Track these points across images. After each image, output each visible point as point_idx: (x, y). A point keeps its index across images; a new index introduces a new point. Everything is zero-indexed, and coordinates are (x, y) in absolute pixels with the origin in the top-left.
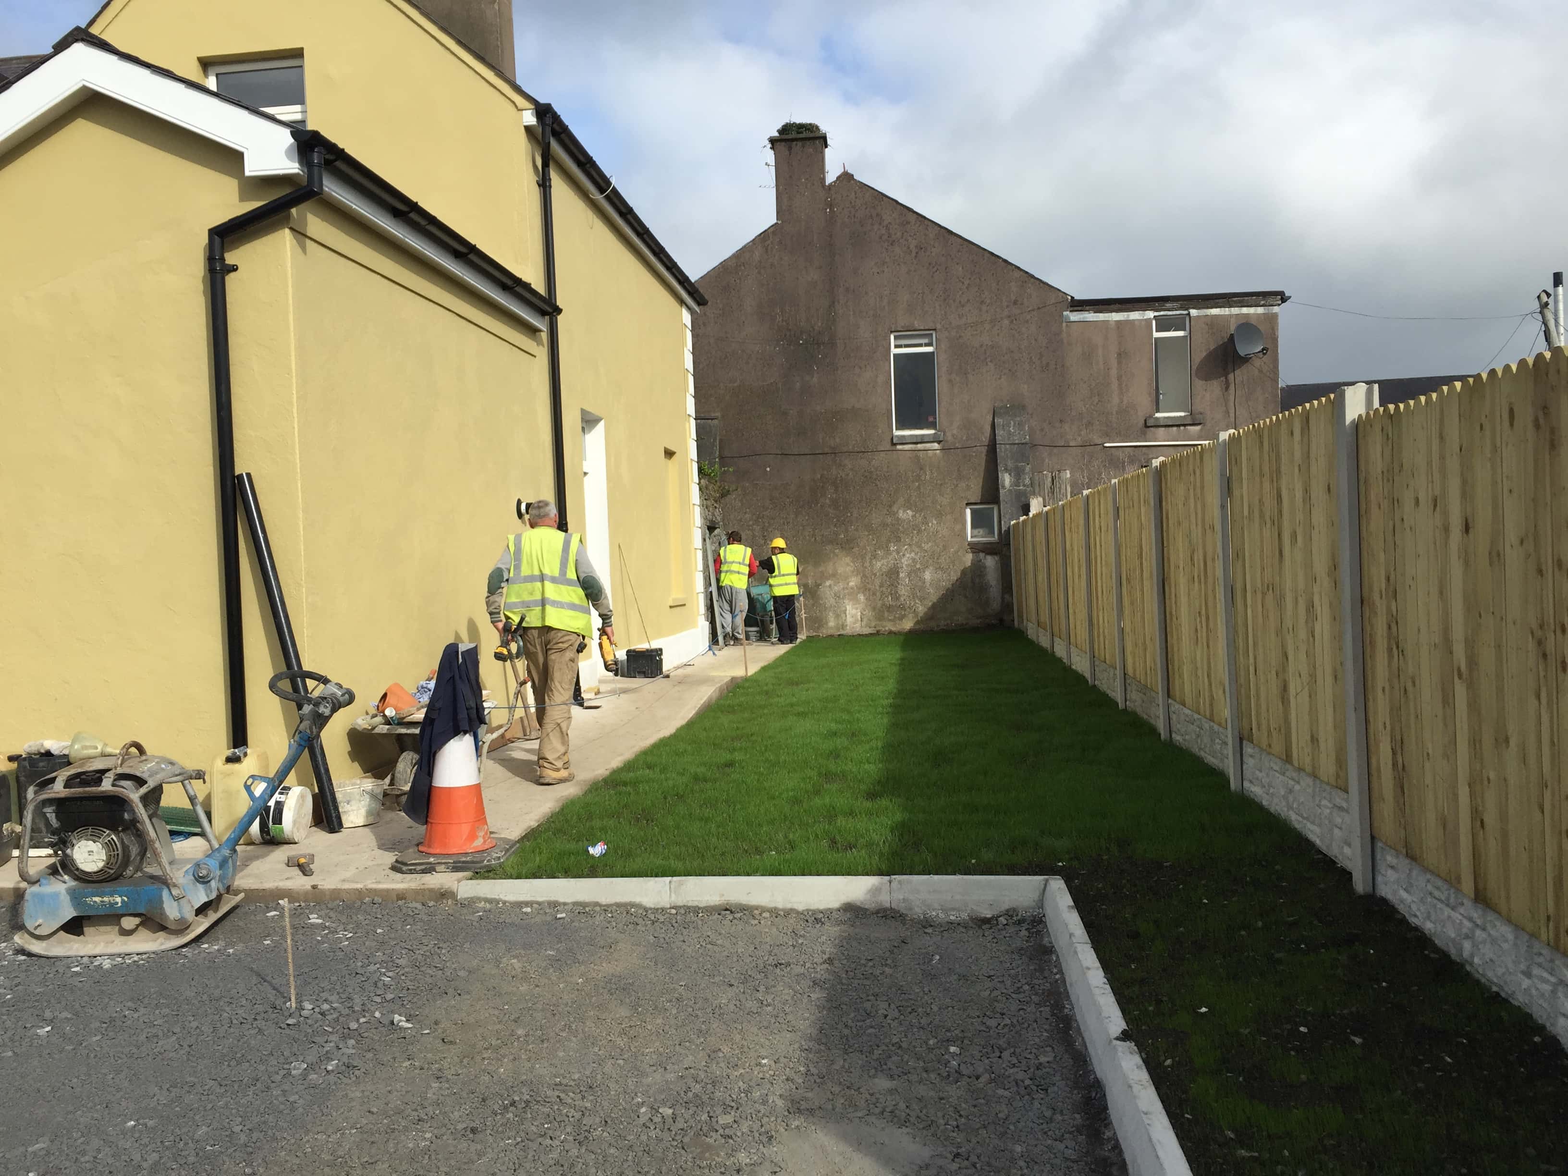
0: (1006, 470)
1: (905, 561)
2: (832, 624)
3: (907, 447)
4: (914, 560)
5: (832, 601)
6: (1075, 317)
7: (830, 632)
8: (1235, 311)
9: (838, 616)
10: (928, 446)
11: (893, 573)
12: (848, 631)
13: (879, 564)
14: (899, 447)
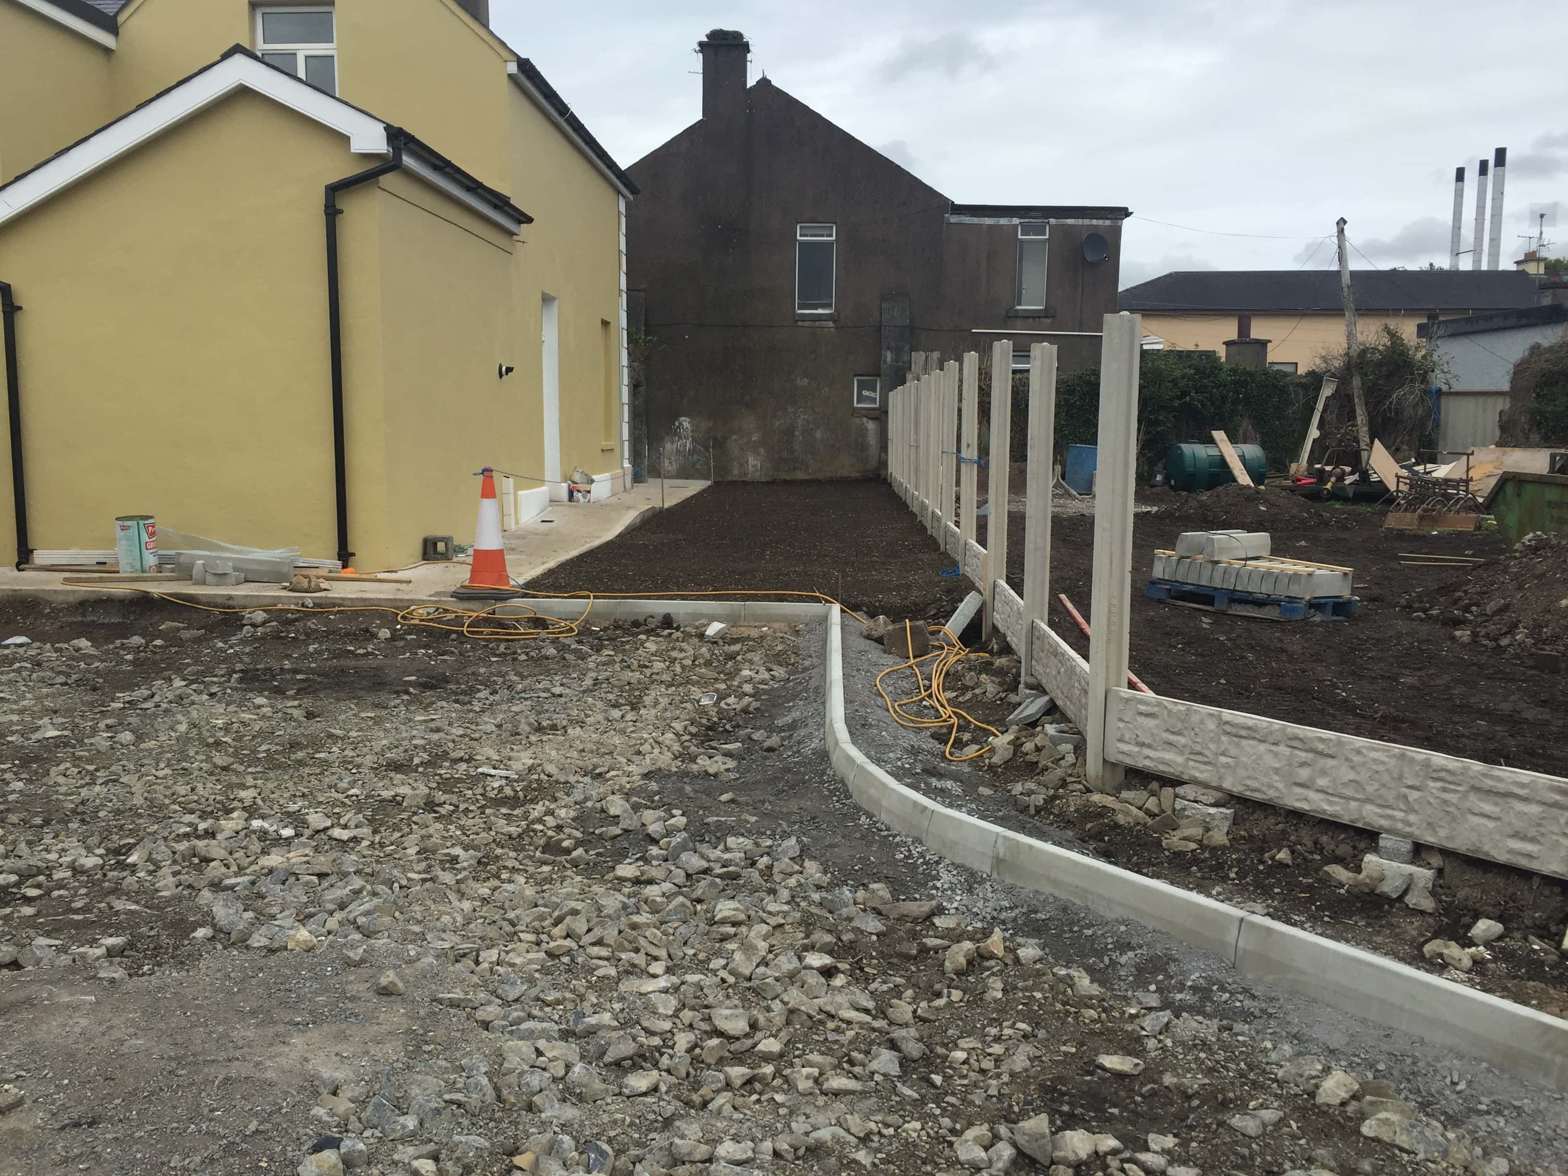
0: (889, 348)
1: (800, 421)
2: (736, 472)
3: (806, 324)
4: (807, 421)
5: (737, 452)
6: (954, 219)
7: (734, 479)
8: (1087, 222)
9: (741, 466)
10: (824, 323)
11: (790, 431)
12: (749, 478)
13: (778, 423)
14: (800, 323)
